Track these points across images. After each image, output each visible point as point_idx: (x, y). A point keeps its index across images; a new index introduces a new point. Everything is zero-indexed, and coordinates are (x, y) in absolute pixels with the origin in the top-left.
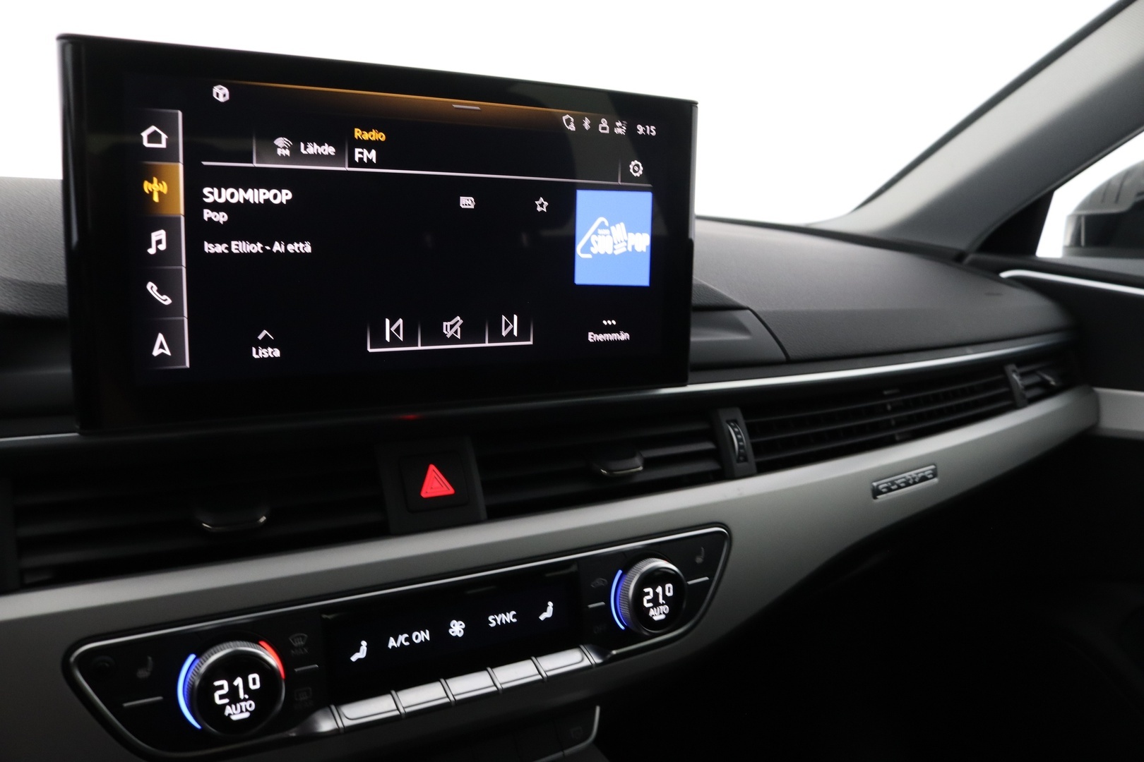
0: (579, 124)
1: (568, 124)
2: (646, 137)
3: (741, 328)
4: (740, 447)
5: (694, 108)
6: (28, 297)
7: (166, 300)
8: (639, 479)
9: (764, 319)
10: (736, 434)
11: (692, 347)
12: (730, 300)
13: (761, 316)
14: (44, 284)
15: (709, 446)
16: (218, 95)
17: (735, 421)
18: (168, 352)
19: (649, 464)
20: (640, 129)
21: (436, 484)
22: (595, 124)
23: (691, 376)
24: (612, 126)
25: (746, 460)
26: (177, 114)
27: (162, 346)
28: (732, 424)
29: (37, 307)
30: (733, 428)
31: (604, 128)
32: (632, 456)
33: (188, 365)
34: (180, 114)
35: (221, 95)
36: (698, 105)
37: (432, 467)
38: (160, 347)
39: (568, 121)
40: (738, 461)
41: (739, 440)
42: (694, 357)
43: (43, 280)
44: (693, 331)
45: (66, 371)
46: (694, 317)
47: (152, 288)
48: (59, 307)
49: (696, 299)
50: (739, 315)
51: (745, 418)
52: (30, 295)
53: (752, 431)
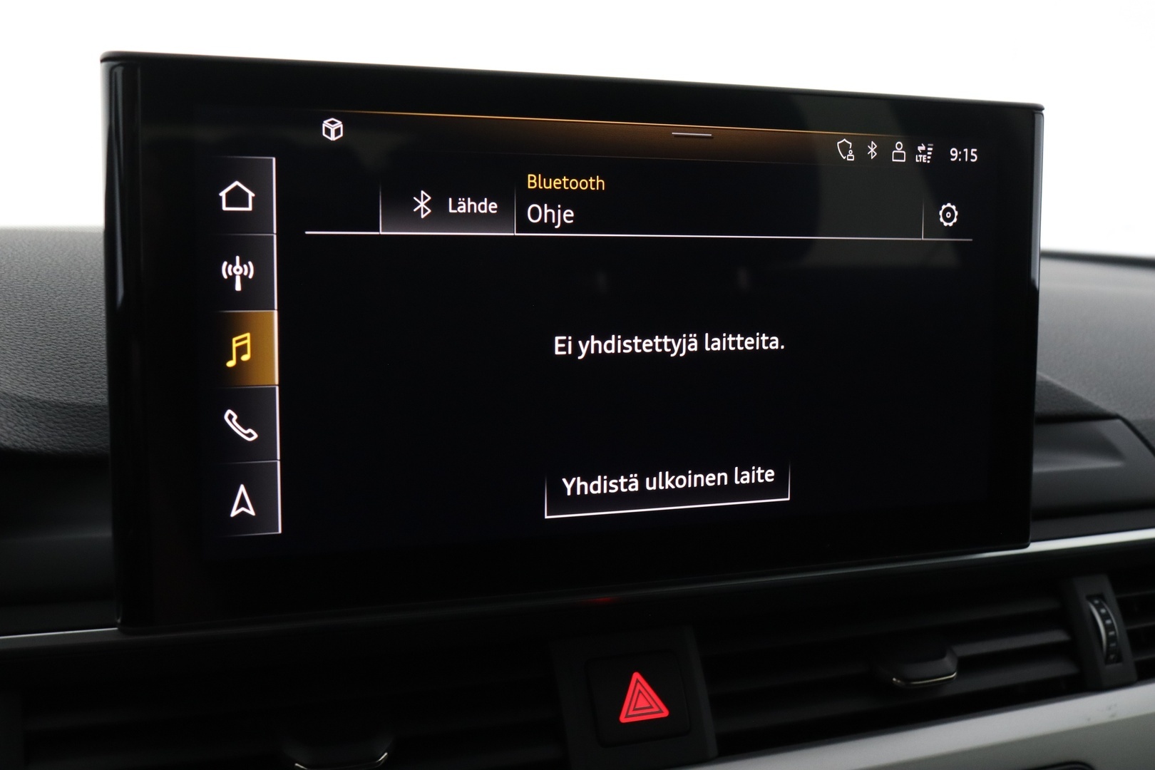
0: (861, 151)
1: (845, 153)
2: (963, 165)
3: (1108, 449)
4: (1110, 639)
5: (1036, 116)
6: (52, 425)
7: (248, 435)
8: (949, 691)
9: (1144, 433)
10: (1104, 617)
11: (1034, 481)
12: (1088, 404)
13: (1139, 428)
14: (73, 404)
15: (1058, 636)
16: (328, 131)
17: (1101, 597)
18: (252, 512)
19: (966, 666)
20: (954, 153)
21: (642, 703)
22: (885, 150)
23: (1034, 528)
24: (912, 152)
25: (1119, 659)
26: (272, 160)
27: (243, 503)
28: (1097, 602)
29: (65, 440)
30: (1098, 607)
31: (899, 156)
32: (942, 656)
33: (280, 531)
34: (274, 159)
35: (333, 133)
36: (1043, 112)
37: (636, 676)
38: (242, 504)
39: (845, 148)
40: (1107, 661)
41: (1108, 628)
42: (1039, 496)
43: (73, 399)
44: (1037, 456)
45: (103, 533)
46: (1039, 433)
47: (231, 418)
48: (97, 439)
49: (1042, 405)
50: (1104, 427)
51: (1117, 587)
52: (55, 422)
53: (1127, 611)
